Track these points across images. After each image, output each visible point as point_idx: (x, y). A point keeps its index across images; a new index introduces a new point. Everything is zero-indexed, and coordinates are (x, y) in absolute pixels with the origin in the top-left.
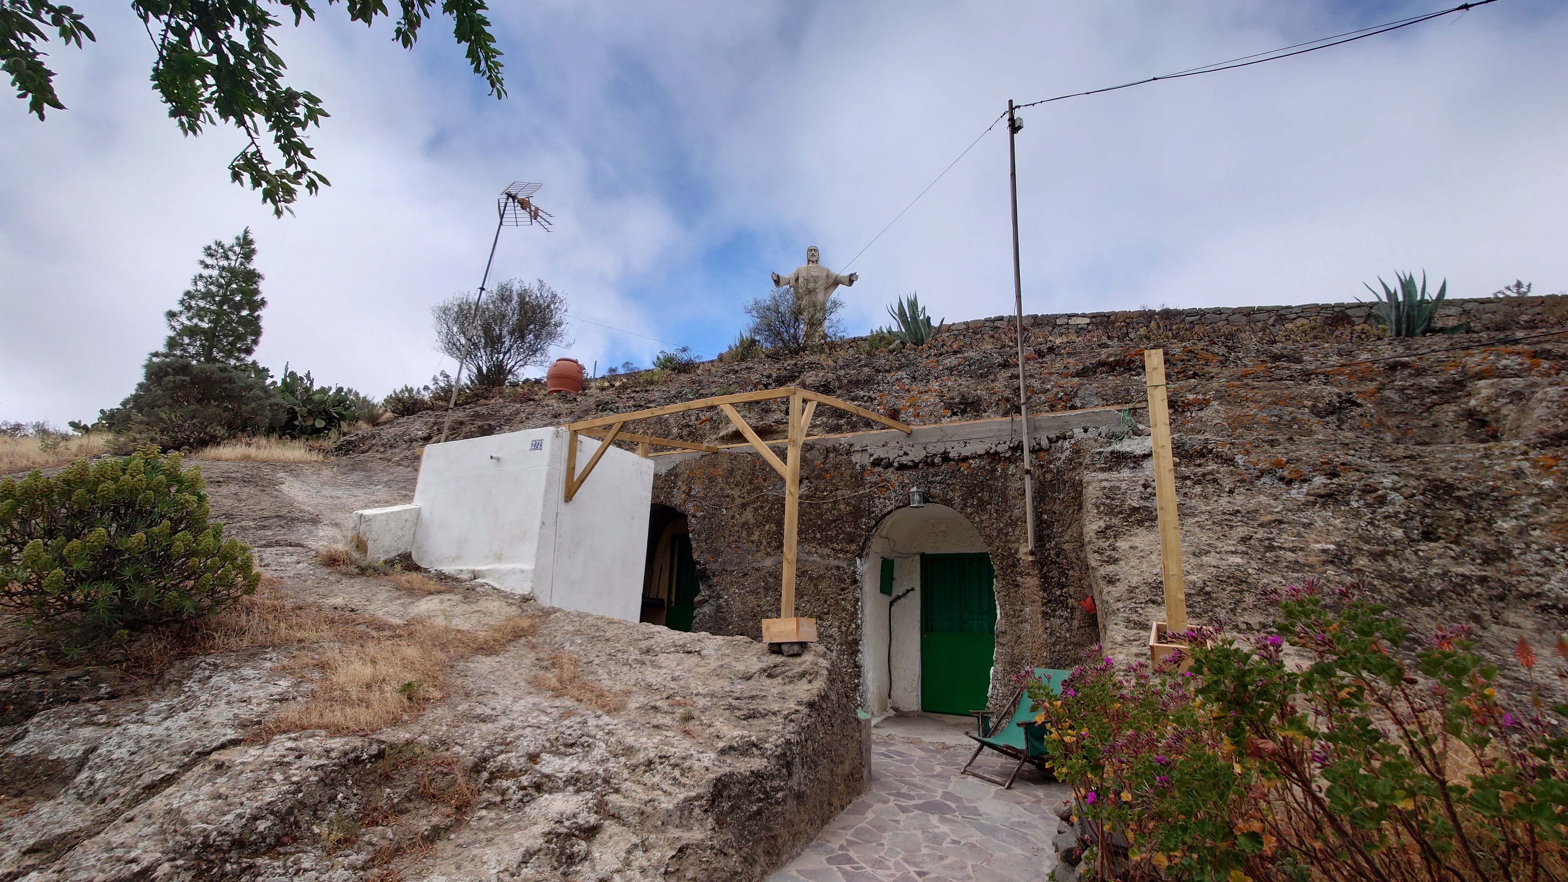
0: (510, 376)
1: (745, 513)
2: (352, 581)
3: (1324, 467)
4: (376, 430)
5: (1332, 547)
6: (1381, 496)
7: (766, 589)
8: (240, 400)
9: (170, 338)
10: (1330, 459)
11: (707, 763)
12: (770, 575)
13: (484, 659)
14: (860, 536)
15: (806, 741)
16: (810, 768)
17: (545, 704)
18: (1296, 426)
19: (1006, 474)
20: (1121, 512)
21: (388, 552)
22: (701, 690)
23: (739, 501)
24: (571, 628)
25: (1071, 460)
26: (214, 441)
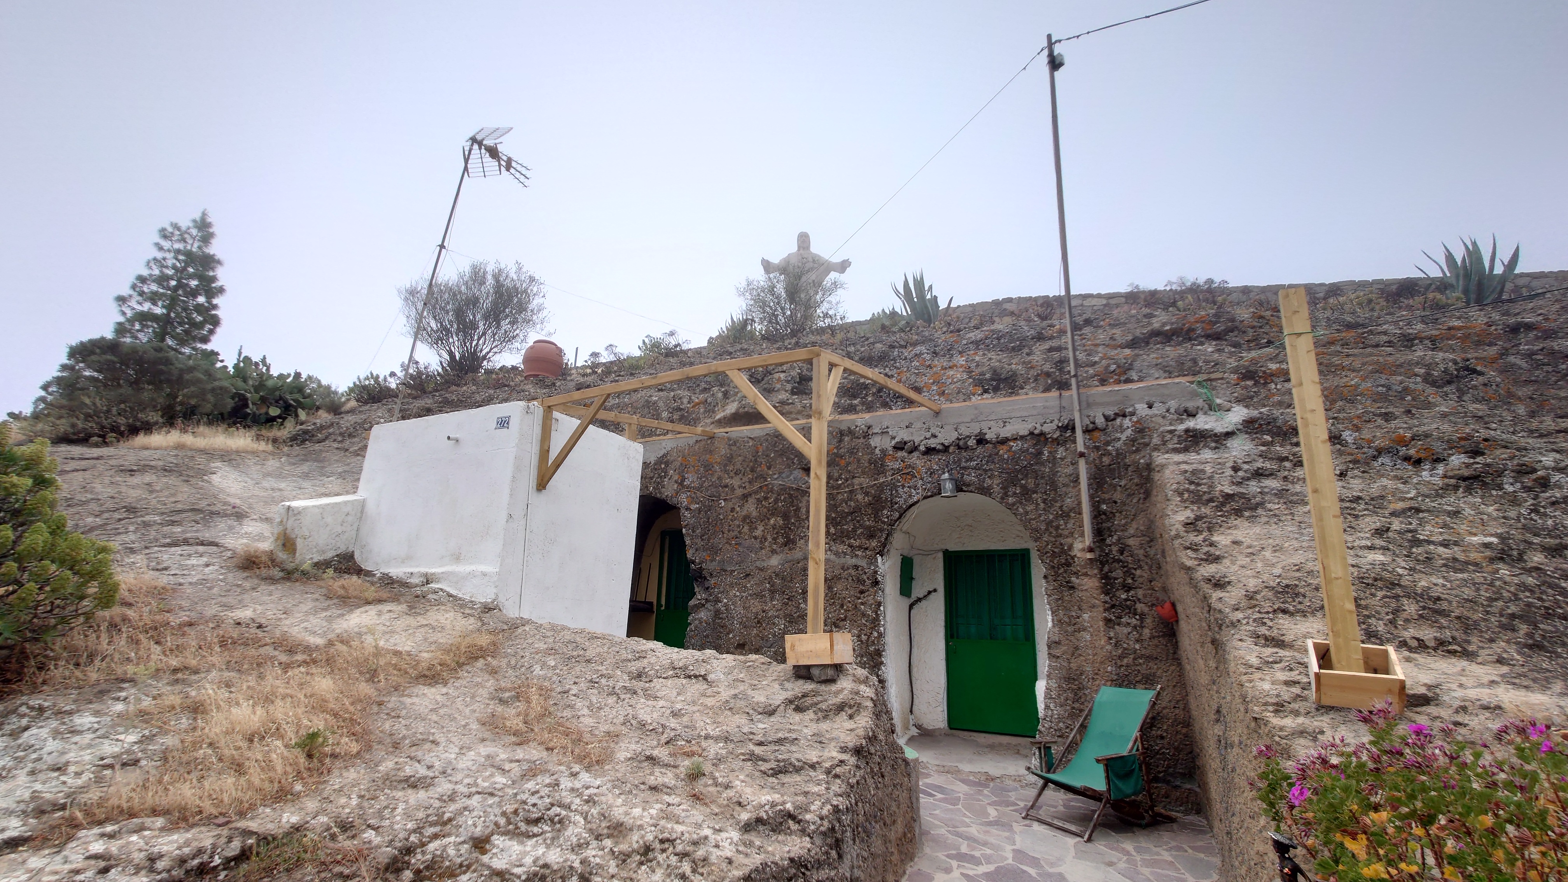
0: (485, 363)
1: (747, 506)
2: (272, 587)
3: (1463, 443)
4: (336, 419)
5: (1494, 540)
6: (1543, 478)
7: (773, 592)
8: (179, 381)
9: (120, 324)
10: (1468, 434)
11: (728, 851)
12: (777, 575)
13: (426, 690)
14: (881, 530)
15: (856, 804)
16: (863, 841)
17: (503, 756)
18: (1409, 398)
19: (1055, 458)
20: (1211, 500)
21: (324, 552)
22: (711, 730)
23: (739, 492)
24: (542, 646)
25: (1133, 440)
26: (148, 428)
